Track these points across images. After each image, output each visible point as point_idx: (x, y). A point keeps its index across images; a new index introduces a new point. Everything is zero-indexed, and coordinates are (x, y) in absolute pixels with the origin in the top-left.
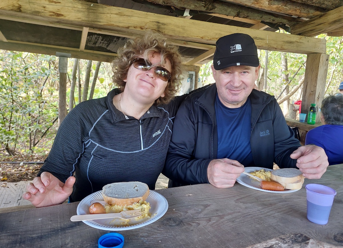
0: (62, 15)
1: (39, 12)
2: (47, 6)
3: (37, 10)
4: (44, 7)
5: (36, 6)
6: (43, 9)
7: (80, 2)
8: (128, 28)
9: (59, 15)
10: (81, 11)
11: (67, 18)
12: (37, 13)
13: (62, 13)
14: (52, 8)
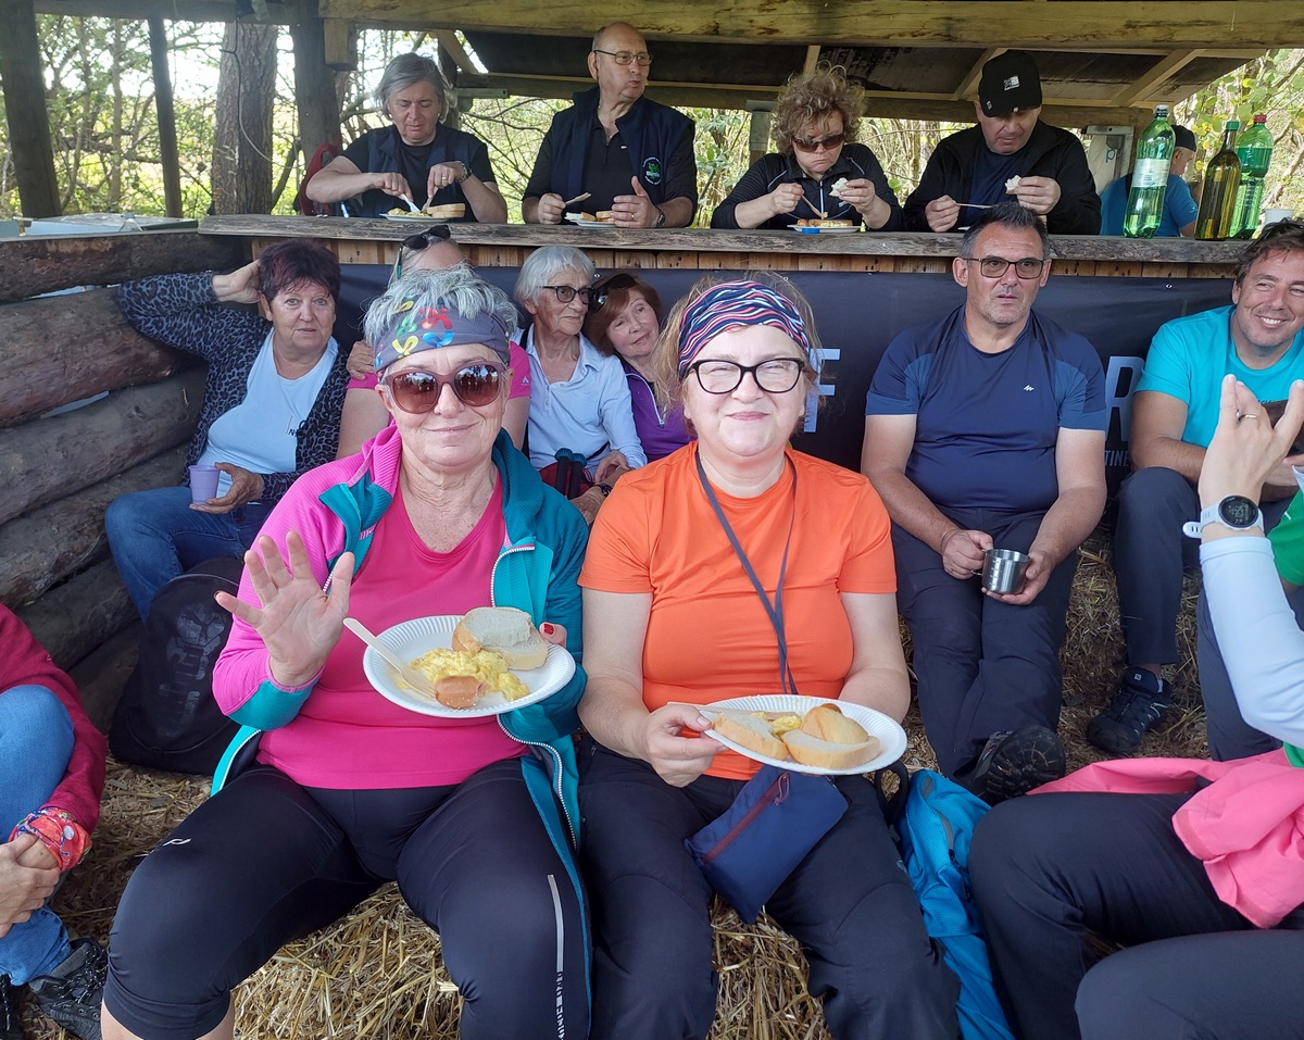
0: (777, 31)
1: (743, 31)
2: (755, 19)
3: (740, 28)
4: (751, 21)
5: (739, 22)
6: (749, 24)
7: (807, 3)
8: (887, 37)
9: (772, 31)
10: (808, 19)
11: (783, 35)
12: (740, 33)
13: (777, 28)
14: (763, 20)
